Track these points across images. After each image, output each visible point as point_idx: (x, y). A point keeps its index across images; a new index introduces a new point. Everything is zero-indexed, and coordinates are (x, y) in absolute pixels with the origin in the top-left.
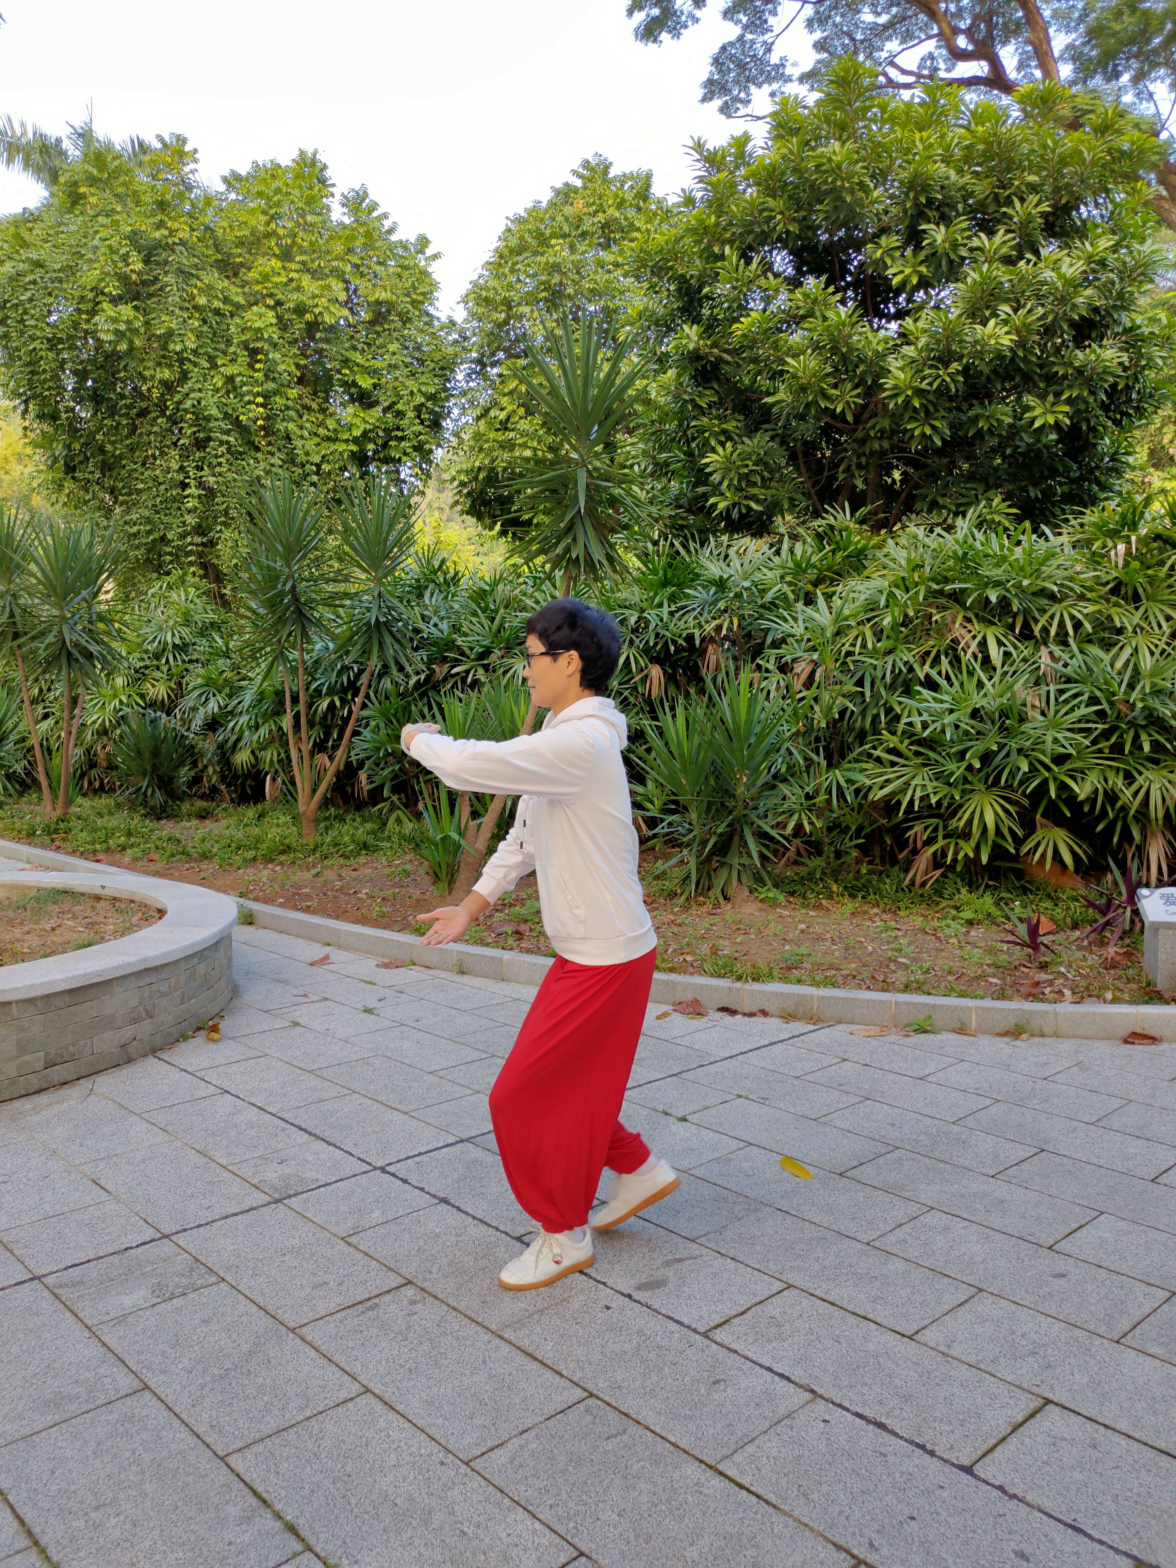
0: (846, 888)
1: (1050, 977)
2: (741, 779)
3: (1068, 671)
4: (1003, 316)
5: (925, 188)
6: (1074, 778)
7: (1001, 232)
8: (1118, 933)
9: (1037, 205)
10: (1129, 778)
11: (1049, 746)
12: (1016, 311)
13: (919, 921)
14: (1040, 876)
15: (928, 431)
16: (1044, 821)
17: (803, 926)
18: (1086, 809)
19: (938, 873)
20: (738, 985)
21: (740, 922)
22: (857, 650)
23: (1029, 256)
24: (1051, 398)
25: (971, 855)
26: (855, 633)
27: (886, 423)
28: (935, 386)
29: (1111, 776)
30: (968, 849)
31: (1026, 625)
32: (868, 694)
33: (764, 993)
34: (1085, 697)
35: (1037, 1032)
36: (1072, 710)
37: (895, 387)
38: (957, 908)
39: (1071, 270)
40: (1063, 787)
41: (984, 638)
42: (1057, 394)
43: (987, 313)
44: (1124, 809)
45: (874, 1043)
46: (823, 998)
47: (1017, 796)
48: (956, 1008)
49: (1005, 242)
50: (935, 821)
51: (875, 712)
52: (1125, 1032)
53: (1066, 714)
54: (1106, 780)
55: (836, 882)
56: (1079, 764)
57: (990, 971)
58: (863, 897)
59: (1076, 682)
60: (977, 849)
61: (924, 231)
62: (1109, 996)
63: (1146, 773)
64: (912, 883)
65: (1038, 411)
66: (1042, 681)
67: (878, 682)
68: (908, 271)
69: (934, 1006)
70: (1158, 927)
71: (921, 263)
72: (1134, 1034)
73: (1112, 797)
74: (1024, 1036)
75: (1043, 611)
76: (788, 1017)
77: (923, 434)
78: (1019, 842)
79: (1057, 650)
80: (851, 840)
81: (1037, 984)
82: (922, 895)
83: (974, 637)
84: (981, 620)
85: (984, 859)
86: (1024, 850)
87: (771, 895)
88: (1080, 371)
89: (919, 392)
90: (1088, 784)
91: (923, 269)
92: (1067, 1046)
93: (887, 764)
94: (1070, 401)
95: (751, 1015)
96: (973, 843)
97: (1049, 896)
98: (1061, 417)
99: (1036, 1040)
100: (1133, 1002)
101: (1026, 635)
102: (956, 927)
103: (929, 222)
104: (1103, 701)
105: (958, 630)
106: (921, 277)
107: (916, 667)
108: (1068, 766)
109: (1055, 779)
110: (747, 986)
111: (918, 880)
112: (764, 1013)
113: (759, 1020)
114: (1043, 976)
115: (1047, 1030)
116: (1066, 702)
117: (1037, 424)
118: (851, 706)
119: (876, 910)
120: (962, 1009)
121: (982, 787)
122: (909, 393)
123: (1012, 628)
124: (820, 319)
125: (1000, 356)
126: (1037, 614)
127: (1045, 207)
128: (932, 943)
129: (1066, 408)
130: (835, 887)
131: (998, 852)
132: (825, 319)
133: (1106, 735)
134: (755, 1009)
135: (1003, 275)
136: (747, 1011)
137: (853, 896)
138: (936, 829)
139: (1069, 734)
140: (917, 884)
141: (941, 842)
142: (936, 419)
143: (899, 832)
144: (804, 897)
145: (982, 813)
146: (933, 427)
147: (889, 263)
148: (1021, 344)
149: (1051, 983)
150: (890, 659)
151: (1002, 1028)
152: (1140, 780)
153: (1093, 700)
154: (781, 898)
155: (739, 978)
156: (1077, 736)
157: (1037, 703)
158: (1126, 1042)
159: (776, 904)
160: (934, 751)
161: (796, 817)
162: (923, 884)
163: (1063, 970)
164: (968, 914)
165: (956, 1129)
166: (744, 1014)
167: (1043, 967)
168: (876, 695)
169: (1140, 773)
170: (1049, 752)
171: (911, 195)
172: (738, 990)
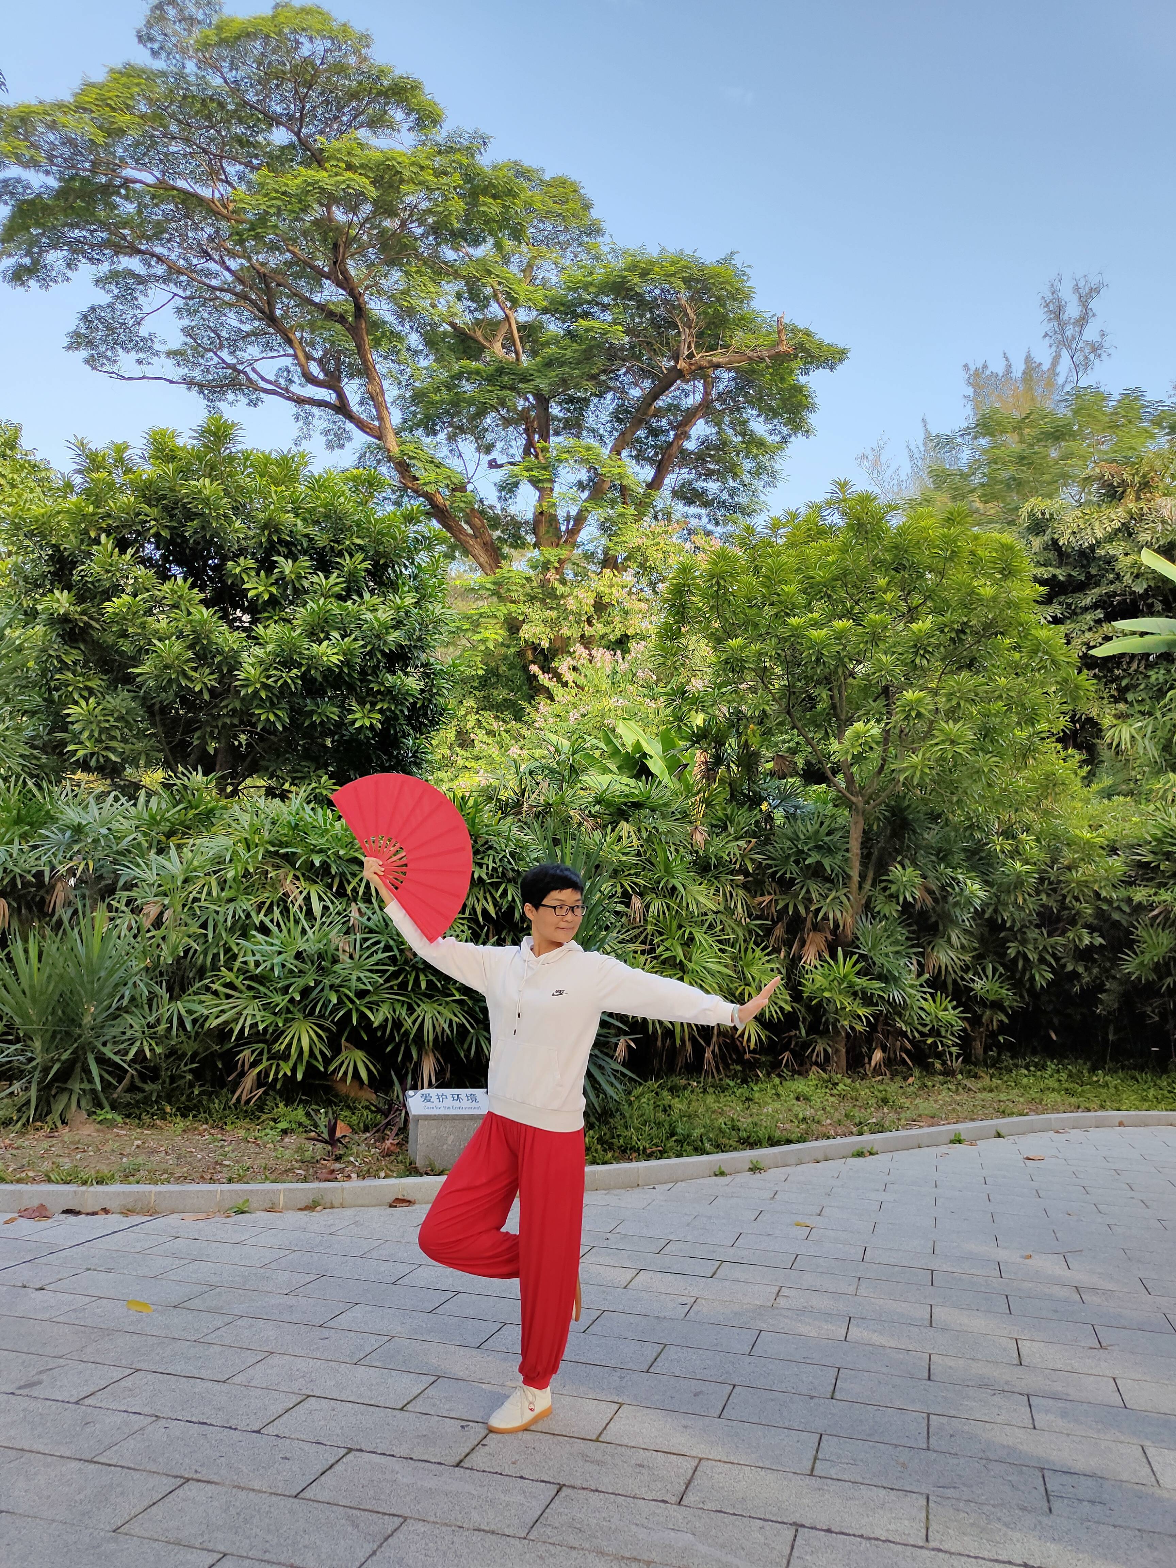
0: (178, 1109)
1: (343, 1166)
2: (88, 1008)
3: (370, 924)
4: (334, 641)
5: (277, 531)
6: (371, 1009)
7: (335, 575)
8: (395, 1129)
9: (362, 562)
10: (411, 1010)
11: (354, 983)
12: (343, 638)
13: (242, 1133)
14: (343, 1089)
15: (272, 718)
16: (347, 1044)
17: (139, 1142)
18: (379, 1034)
19: (262, 1090)
20: (84, 1188)
21: (79, 1142)
22: (203, 897)
23: (355, 597)
24: (368, 706)
25: (289, 1074)
26: (202, 882)
27: (237, 705)
28: (279, 684)
29: (398, 1006)
30: (286, 1069)
31: (341, 886)
32: (210, 936)
33: (107, 1193)
34: (382, 945)
35: (329, 1205)
36: (372, 955)
37: (247, 679)
38: (275, 1120)
39: (385, 616)
40: (362, 1016)
41: (309, 893)
42: (373, 704)
43: (322, 636)
44: (407, 1033)
45: (201, 1224)
46: (160, 1193)
47: (327, 1024)
48: (268, 1191)
49: (337, 584)
50: (261, 1045)
51: (215, 951)
52: (390, 1199)
53: (368, 958)
54: (394, 1011)
55: (170, 1103)
56: (375, 998)
57: (297, 1165)
58: (194, 1117)
59: (376, 933)
60: (294, 1070)
61: (276, 562)
62: (382, 1174)
63: (422, 1005)
64: (239, 1100)
65: (358, 715)
66: (351, 930)
67: (220, 925)
68: (261, 589)
69: (252, 1191)
70: (418, 1118)
71: (272, 584)
72: (397, 1200)
73: (398, 1024)
74: (319, 1208)
75: (354, 875)
76: (127, 1212)
77: (268, 719)
78: (327, 1062)
79: (362, 906)
80: (186, 1065)
81: (333, 1171)
82: (246, 1111)
83: (301, 892)
84: (307, 879)
85: (299, 1077)
86: (331, 1068)
87: (109, 1116)
88: (389, 691)
89: (265, 686)
90: (381, 1013)
91: (273, 590)
92: (349, 1212)
93: (222, 997)
94: (381, 711)
95: (94, 1214)
96: (291, 1063)
97: (348, 1107)
98: (374, 722)
99: (327, 1210)
100: (400, 1176)
101: (341, 893)
102: (273, 1134)
103: (280, 555)
104: (395, 949)
105: (288, 885)
106: (272, 595)
107: (253, 914)
108: (367, 1000)
109: (357, 1010)
110: (92, 1189)
111: (244, 1098)
112: (106, 1211)
113: (102, 1217)
114: (337, 1166)
115: (335, 1204)
116: (368, 948)
117: (357, 725)
118: (195, 946)
119: (205, 1126)
120: (273, 1191)
121: (301, 1016)
122: (258, 686)
123: (330, 887)
124: (185, 613)
125: (329, 669)
126: (349, 877)
127: (367, 565)
128: (252, 1148)
129: (379, 716)
130: (168, 1109)
131: (311, 1069)
132: (189, 613)
133: (395, 975)
134: (97, 1208)
135: (335, 607)
136: (90, 1211)
137: (184, 1116)
138: (261, 1053)
139: (368, 974)
140: (243, 1102)
141: (265, 1064)
142: (279, 709)
143: (229, 1057)
144: (140, 1119)
145: (299, 1039)
146: (276, 715)
147: (246, 579)
148: (347, 663)
149: (342, 1170)
150: (231, 906)
151: (302, 1206)
152: (418, 1010)
153: (388, 948)
154: (119, 1119)
155: (84, 1183)
156: (374, 976)
157: (347, 949)
158: (390, 1206)
159: (112, 1124)
160: (264, 986)
161: (138, 1044)
162: (248, 1102)
163: (352, 1159)
164: (283, 1125)
165: (262, 1270)
166: (88, 1214)
167: (338, 1159)
168: (217, 937)
169: (419, 1006)
170: (353, 988)
171: (266, 533)
172: (83, 1192)
